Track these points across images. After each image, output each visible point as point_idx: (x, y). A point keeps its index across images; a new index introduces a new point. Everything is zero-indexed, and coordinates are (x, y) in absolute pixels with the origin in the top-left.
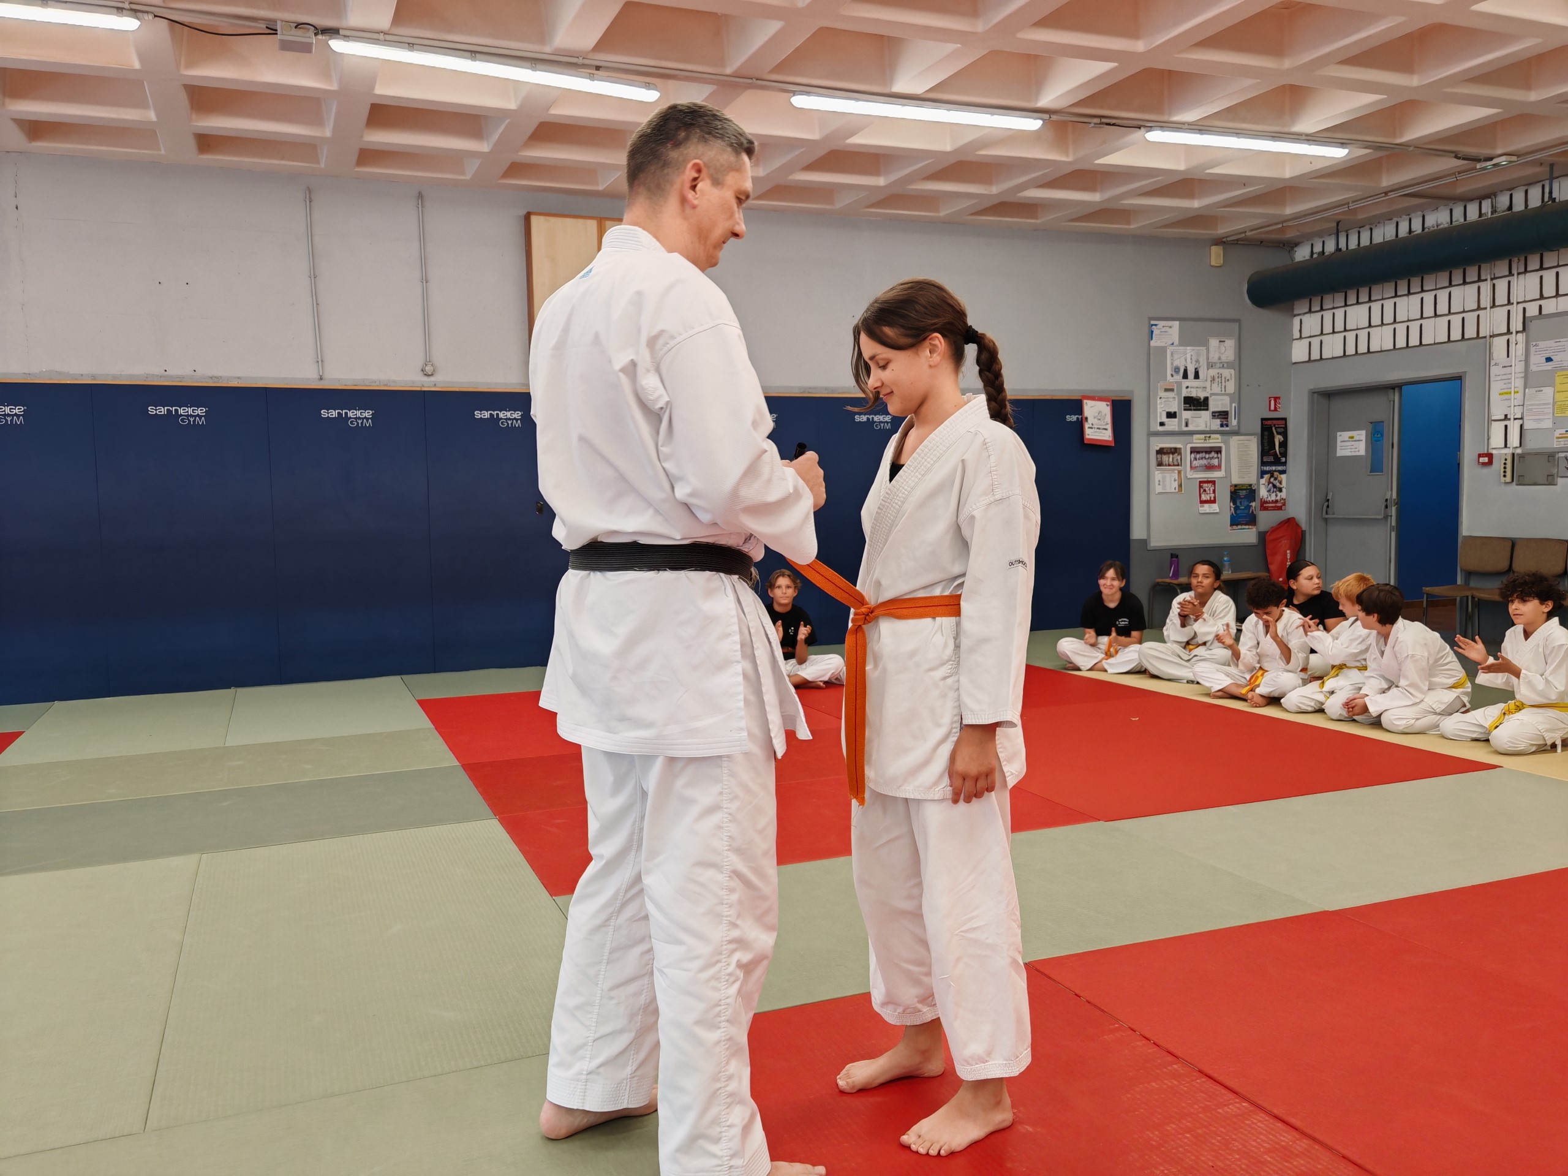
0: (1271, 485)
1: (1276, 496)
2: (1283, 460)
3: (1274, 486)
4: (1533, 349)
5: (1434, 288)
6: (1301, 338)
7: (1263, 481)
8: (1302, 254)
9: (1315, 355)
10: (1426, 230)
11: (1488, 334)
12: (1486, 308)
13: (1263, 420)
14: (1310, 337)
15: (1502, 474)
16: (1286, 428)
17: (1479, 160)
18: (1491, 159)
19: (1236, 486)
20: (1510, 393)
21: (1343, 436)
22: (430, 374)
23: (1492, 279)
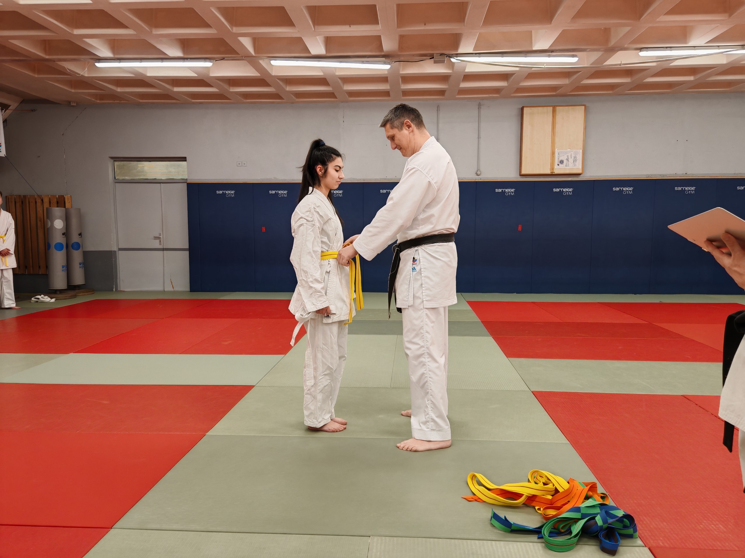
22: (479, 174)
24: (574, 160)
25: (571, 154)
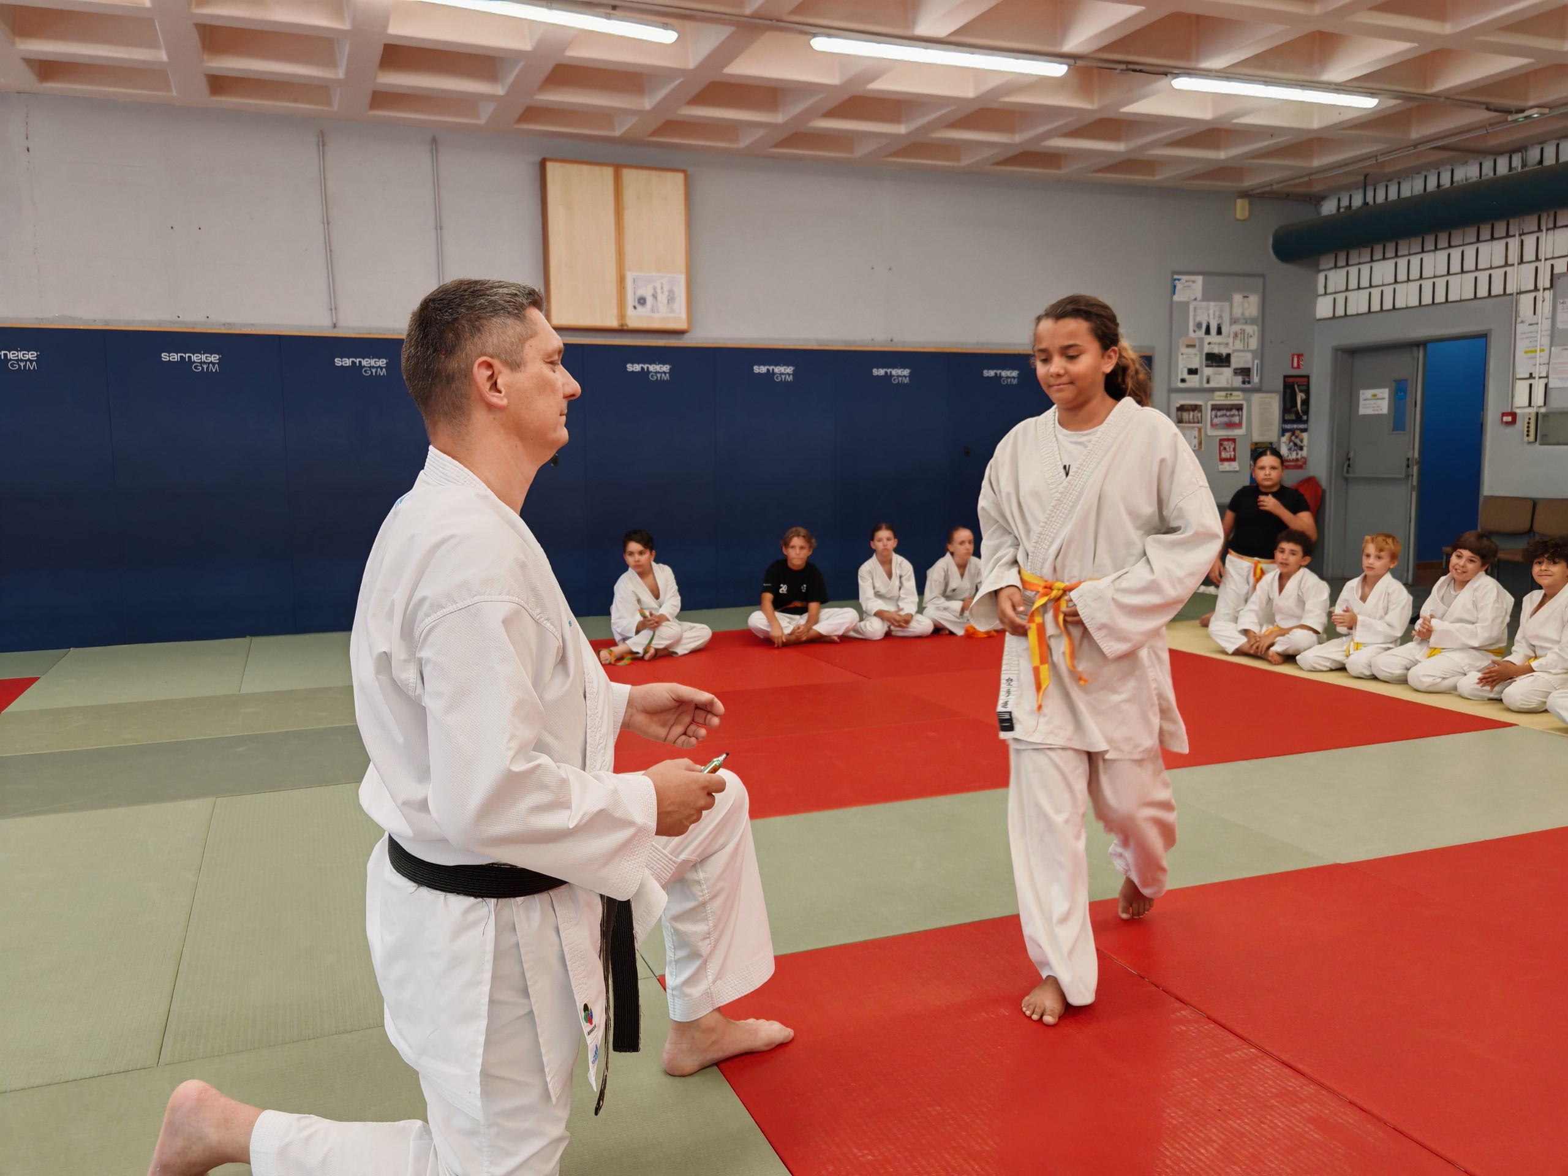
0: (1292, 444)
1: (1297, 454)
2: (1305, 418)
3: (1295, 444)
4: (1560, 307)
5: (1461, 243)
6: (1326, 294)
7: (1284, 439)
8: (1329, 208)
9: (1340, 312)
10: (1455, 184)
11: (1515, 291)
12: (1513, 265)
13: (1285, 377)
14: (1336, 293)
15: (1526, 433)
16: (1308, 385)
17: (1510, 112)
18: (1522, 111)
19: (1256, 444)
20: (1536, 351)
21: (1366, 394)
23: (1520, 235)
24: (669, 298)
25: (662, 284)
